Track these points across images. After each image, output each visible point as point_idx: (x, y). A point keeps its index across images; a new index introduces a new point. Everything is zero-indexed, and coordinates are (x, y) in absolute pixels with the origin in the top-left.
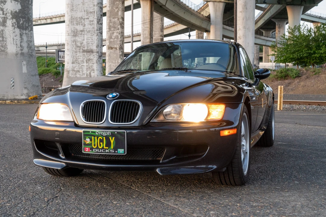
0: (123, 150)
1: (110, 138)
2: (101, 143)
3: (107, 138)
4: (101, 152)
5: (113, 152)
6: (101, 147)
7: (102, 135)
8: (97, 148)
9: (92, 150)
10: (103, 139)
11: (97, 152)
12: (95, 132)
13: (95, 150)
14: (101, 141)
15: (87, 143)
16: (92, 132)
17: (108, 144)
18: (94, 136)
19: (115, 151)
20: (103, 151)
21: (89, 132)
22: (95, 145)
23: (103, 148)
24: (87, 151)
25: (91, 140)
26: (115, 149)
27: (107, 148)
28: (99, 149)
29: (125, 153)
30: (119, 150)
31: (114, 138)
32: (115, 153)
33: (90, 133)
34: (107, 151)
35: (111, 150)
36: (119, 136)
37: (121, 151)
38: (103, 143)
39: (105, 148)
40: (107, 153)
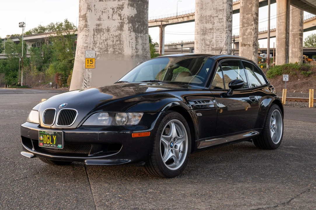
0: (61, 145)
1: (53, 136)
2: (48, 140)
3: (52, 136)
4: (49, 147)
5: (55, 146)
6: (48, 143)
7: (49, 134)
8: (46, 143)
9: (44, 145)
10: (49, 137)
11: (46, 146)
12: (45, 132)
13: (45, 145)
14: (49, 138)
15: (41, 139)
16: (44, 132)
17: (52, 141)
18: (45, 135)
19: (56, 146)
20: (50, 145)
21: (42, 131)
22: (45, 142)
23: (49, 144)
24: (41, 145)
25: (43, 138)
26: (57, 144)
27: (52, 143)
28: (48, 144)
29: (62, 148)
30: (59, 145)
31: (55, 136)
32: (56, 147)
33: (42, 133)
34: (52, 146)
35: (54, 145)
36: (59, 135)
37: (60, 146)
38: (49, 140)
39: (50, 143)
40: (52, 147)
